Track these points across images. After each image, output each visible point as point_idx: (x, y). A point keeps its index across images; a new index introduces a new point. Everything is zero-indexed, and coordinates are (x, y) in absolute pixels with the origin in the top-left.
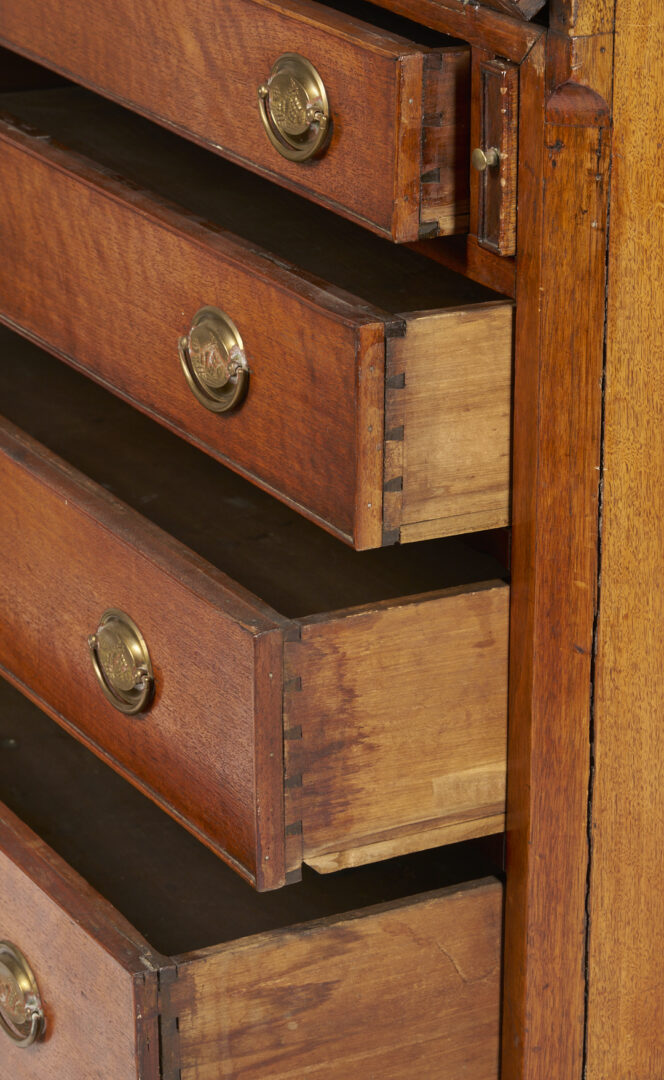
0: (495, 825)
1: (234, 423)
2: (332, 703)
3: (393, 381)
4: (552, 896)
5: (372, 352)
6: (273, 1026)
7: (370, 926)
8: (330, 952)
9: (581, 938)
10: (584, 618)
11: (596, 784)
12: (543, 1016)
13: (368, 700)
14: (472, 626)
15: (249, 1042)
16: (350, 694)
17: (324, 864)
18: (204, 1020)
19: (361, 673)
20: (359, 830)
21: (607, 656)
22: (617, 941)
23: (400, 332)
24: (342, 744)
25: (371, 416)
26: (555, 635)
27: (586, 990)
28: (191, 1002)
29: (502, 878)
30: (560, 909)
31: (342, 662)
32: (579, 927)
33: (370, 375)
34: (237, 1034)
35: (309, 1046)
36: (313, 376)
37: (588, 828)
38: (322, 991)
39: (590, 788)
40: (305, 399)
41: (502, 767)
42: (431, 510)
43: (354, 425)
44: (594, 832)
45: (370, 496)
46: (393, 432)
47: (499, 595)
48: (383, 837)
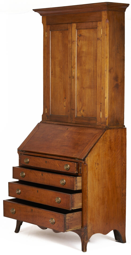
0: (81, 207)
1: (64, 186)
2: (73, 199)
3: (76, 180)
7: (75, 213)
8: (73, 215)
10: (86, 194)
12: (85, 219)
13: (75, 199)
14: (80, 195)
15: (69, 220)
17: (73, 209)
18: (67, 218)
20: (75, 207)
21: (88, 196)
22: (89, 214)
23: (76, 178)
24: (74, 202)
25: (75, 182)
26: (85, 195)
27: (87, 217)
28: (66, 217)
29: (82, 211)
31: (74, 197)
32: (87, 213)
33: (75, 180)
34: (69, 219)
35: (72, 220)
36: (71, 181)
38: (73, 217)
39: (87, 204)
40: (70, 183)
41: (81, 204)
42: (78, 188)
43: (74, 183)
44: (87, 207)
45: (75, 187)
46: (76, 183)
47: (81, 193)
48: (76, 208)
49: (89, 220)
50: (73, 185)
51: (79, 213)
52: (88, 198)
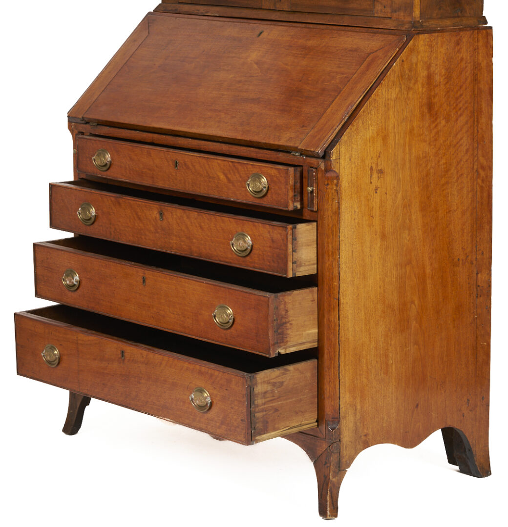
0: (315, 345)
1: (248, 258)
2: (284, 313)
3: (294, 239)
4: (331, 359)
5: (290, 232)
6: (273, 391)
7: (291, 368)
8: (284, 374)
9: (338, 369)
10: (336, 291)
11: (340, 330)
12: (329, 389)
13: (290, 313)
14: (310, 297)
15: (268, 395)
16: (287, 311)
17: (282, 352)
18: (259, 389)
19: (289, 306)
20: (289, 344)
21: (342, 301)
22: (345, 370)
23: (295, 228)
24: (286, 323)
25: (290, 246)
26: (330, 296)
27: (339, 382)
28: (256, 384)
29: (317, 358)
30: (333, 362)
31: (285, 303)
32: (337, 366)
33: (290, 237)
34: (266, 393)
35: (279, 397)
36: (273, 241)
37: (339, 341)
38: (282, 383)
39: (339, 332)
40: (270, 247)
41: (317, 331)
42: (302, 269)
43: (286, 250)
44: (340, 342)
45: (290, 265)
46: (294, 251)
47: (315, 289)
48: (294, 346)
49: (348, 394)
50: (283, 259)
51: (307, 368)
52: (341, 306)
